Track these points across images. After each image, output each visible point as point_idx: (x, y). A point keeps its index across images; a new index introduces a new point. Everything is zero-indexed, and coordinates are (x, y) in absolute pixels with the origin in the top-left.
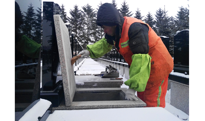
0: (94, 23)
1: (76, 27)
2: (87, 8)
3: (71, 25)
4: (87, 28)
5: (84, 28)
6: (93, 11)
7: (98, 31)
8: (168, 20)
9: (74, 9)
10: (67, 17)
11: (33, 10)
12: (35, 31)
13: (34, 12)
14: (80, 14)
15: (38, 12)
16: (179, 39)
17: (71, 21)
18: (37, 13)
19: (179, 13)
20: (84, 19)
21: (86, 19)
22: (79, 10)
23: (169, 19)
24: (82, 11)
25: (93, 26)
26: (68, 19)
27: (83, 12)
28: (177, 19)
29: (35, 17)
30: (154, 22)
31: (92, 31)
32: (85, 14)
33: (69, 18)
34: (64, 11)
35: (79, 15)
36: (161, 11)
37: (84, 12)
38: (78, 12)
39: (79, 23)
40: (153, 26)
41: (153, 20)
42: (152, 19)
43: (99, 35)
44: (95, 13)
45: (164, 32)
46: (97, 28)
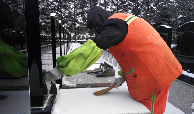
5: (71, 6)
46: (85, 7)
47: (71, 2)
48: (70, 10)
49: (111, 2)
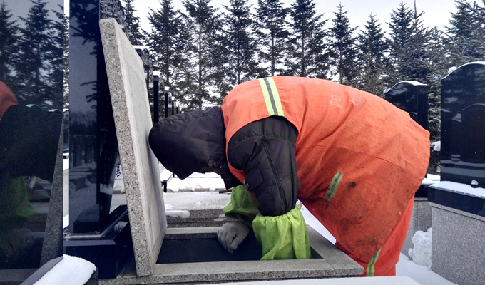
0: (216, 46)
1: (166, 59)
2: (197, 6)
3: (151, 53)
4: (197, 60)
5: (190, 61)
6: (215, 14)
7: (230, 69)
8: (425, 36)
9: (160, 7)
10: (141, 31)
11: (46, 11)
12: (52, 71)
13: (48, 18)
14: (178, 21)
15: (60, 18)
16: (456, 92)
17: (151, 41)
18: (56, 19)
19: (457, 17)
20: (188, 36)
21: (195, 36)
22: (174, 10)
23: (428, 34)
24: (183, 14)
25: (215, 57)
26: (143, 37)
27: (185, 16)
28: (451, 35)
29: (51, 30)
30: (385, 44)
31: (212, 68)
32: (191, 22)
33: (147, 34)
34: (131, 15)
35: (176, 25)
36: (406, 11)
37: (190, 17)
38: (171, 16)
39: (174, 46)
40: (382, 55)
41: (383, 39)
42: (380, 36)
43: (230, 80)
44: (219, 19)
45: (415, 72)
46: (225, 62)
47: (191, 52)
48: (190, 69)
49: (287, 49)
